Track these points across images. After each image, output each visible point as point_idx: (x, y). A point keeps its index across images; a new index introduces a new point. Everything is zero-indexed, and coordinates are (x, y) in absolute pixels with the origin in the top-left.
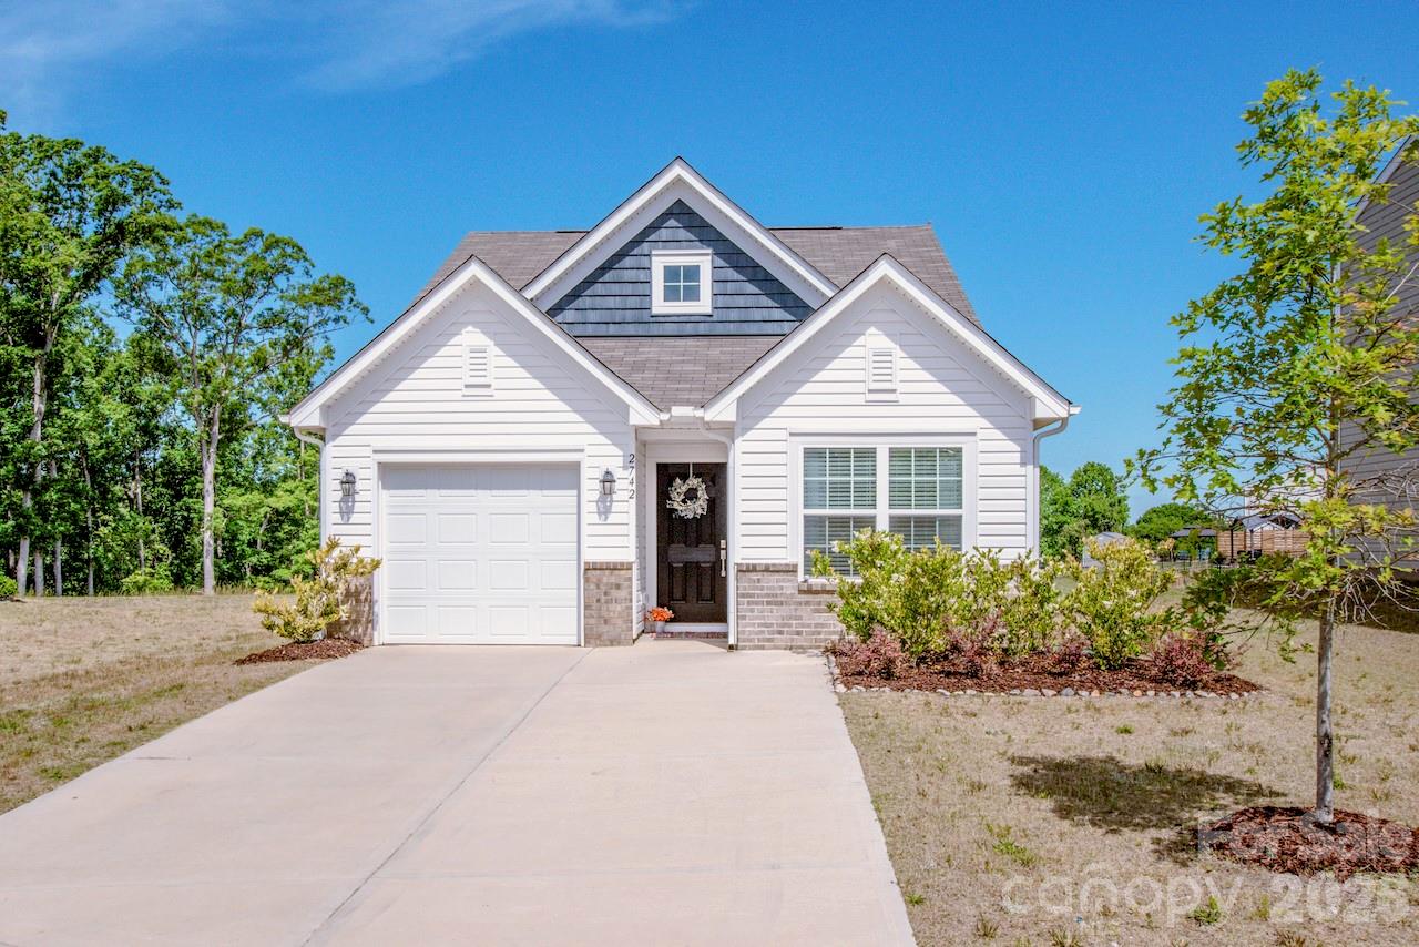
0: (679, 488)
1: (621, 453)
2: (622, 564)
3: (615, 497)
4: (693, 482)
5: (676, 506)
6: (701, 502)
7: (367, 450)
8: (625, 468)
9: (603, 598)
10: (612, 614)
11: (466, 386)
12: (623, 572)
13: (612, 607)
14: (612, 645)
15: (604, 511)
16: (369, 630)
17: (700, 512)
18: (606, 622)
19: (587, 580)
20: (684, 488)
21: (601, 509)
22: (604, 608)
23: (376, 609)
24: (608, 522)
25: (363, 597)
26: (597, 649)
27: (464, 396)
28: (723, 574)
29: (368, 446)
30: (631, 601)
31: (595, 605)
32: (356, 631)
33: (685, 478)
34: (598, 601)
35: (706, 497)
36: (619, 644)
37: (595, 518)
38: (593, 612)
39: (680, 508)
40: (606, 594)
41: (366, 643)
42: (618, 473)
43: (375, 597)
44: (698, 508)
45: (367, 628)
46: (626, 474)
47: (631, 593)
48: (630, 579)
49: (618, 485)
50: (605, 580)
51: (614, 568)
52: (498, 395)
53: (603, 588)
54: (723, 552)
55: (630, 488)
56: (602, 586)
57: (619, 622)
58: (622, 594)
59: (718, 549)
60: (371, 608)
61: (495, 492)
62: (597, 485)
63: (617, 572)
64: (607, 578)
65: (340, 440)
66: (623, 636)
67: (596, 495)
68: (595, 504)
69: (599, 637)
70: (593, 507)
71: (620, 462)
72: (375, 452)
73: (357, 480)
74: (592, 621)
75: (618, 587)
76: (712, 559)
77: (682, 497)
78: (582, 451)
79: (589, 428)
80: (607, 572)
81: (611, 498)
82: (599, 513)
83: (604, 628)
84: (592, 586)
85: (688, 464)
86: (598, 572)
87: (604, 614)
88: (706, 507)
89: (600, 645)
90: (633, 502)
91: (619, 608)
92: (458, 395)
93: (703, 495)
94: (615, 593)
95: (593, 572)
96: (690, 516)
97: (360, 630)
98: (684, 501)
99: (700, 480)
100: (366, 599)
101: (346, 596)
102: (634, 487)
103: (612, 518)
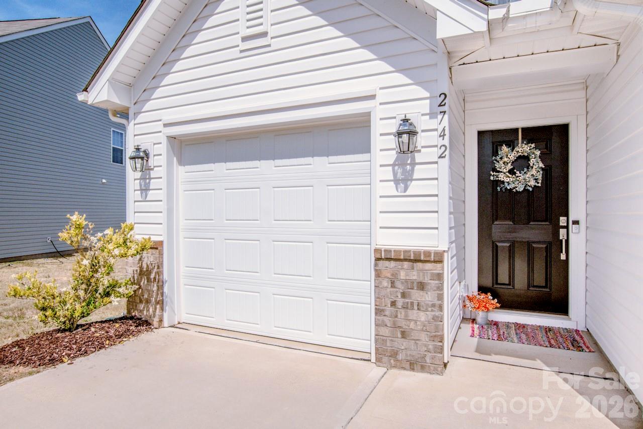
0: (507, 155)
1: (427, 95)
2: (427, 254)
3: (418, 158)
4: (524, 148)
5: (501, 177)
6: (534, 172)
7: (159, 126)
8: (432, 115)
9: (400, 302)
10: (412, 325)
11: (245, 39)
12: (428, 266)
13: (413, 314)
14: (413, 369)
15: (403, 179)
16: (158, 312)
17: (533, 183)
18: (404, 335)
19: (378, 274)
20: (513, 156)
21: (399, 176)
22: (401, 314)
23: (166, 289)
24: (407, 193)
25: (152, 276)
26: (394, 371)
27: (241, 51)
28: (563, 257)
29: (160, 120)
30: (441, 308)
31: (389, 310)
32: (148, 311)
33: (512, 145)
34: (393, 304)
35: (541, 165)
36: (423, 369)
37: (391, 189)
38: (386, 319)
39: (506, 180)
40: (404, 295)
41: (155, 323)
42: (422, 123)
43: (165, 276)
44: (532, 177)
45: (156, 309)
46: (433, 124)
47: (440, 297)
48: (440, 277)
49: (421, 140)
50: (402, 275)
51: (416, 259)
52: (276, 43)
53: (400, 287)
54: (563, 232)
55: (441, 142)
56: (398, 284)
57: (424, 337)
58: (428, 297)
59: (557, 227)
60: (160, 287)
61: (279, 162)
62: (392, 142)
63: (420, 265)
64: (407, 273)
65: (141, 118)
66: (428, 360)
67: (392, 156)
68: (390, 168)
69: (394, 354)
70: (388, 173)
71: (425, 106)
72: (165, 125)
73: (151, 156)
74: (385, 331)
75: (422, 286)
76: (549, 238)
77: (509, 167)
78: (373, 97)
79: (384, 66)
80: (406, 265)
81: (413, 159)
82: (396, 181)
83: (401, 344)
84: (385, 283)
85: (517, 130)
86: (393, 264)
87: (403, 324)
88: (540, 177)
89: (395, 367)
90: (445, 162)
91: (423, 317)
92: (235, 52)
93: (537, 163)
94: (416, 295)
95: (387, 263)
96: (520, 188)
97: (151, 310)
98: (511, 172)
99: (533, 145)
100: (155, 278)
101: (140, 274)
102: (446, 141)
103: (414, 187)
